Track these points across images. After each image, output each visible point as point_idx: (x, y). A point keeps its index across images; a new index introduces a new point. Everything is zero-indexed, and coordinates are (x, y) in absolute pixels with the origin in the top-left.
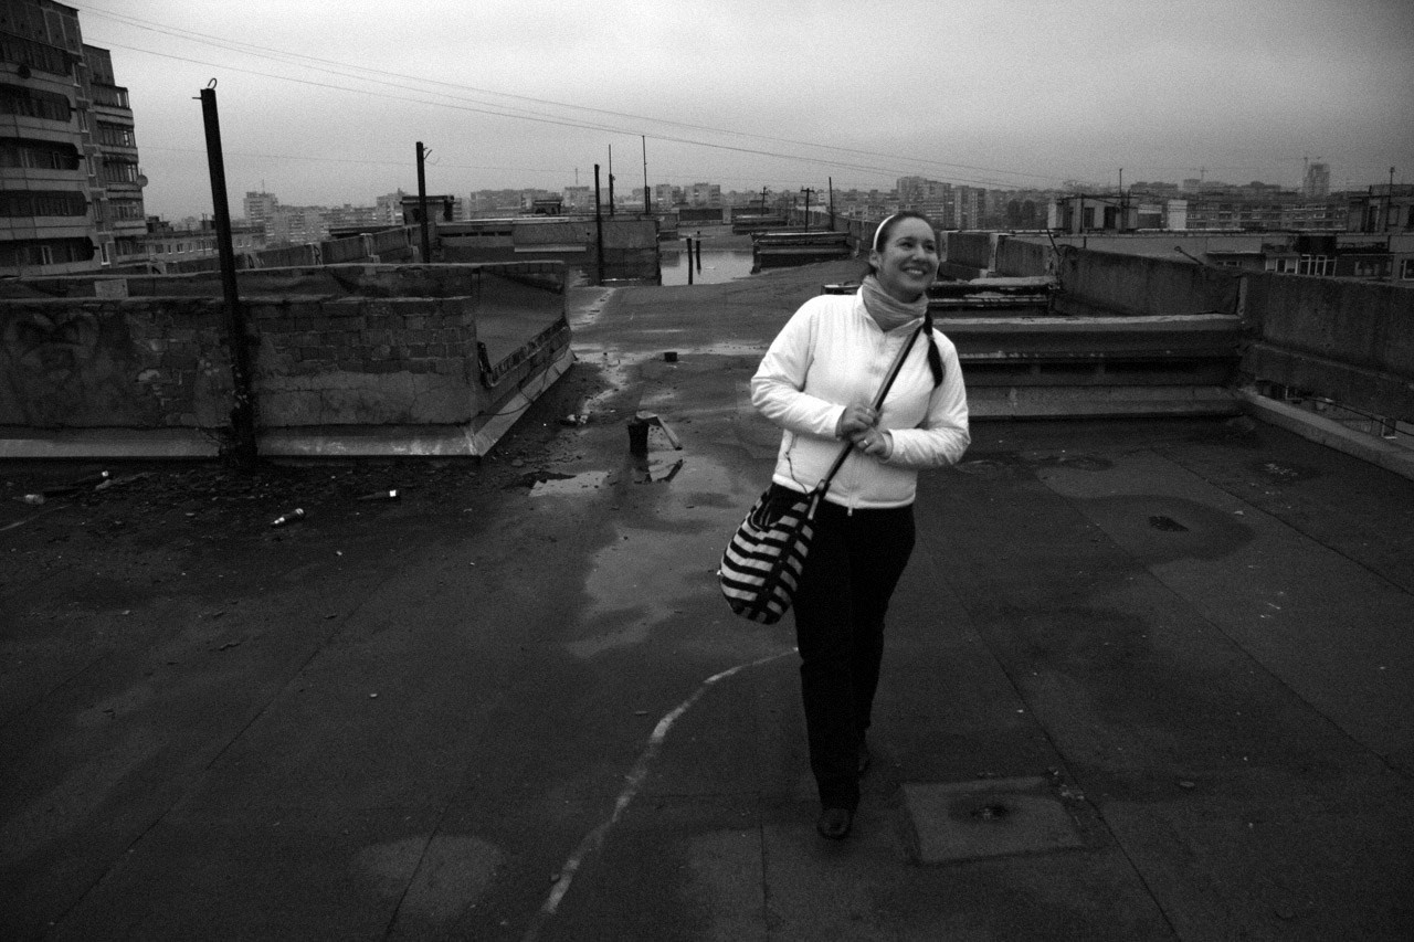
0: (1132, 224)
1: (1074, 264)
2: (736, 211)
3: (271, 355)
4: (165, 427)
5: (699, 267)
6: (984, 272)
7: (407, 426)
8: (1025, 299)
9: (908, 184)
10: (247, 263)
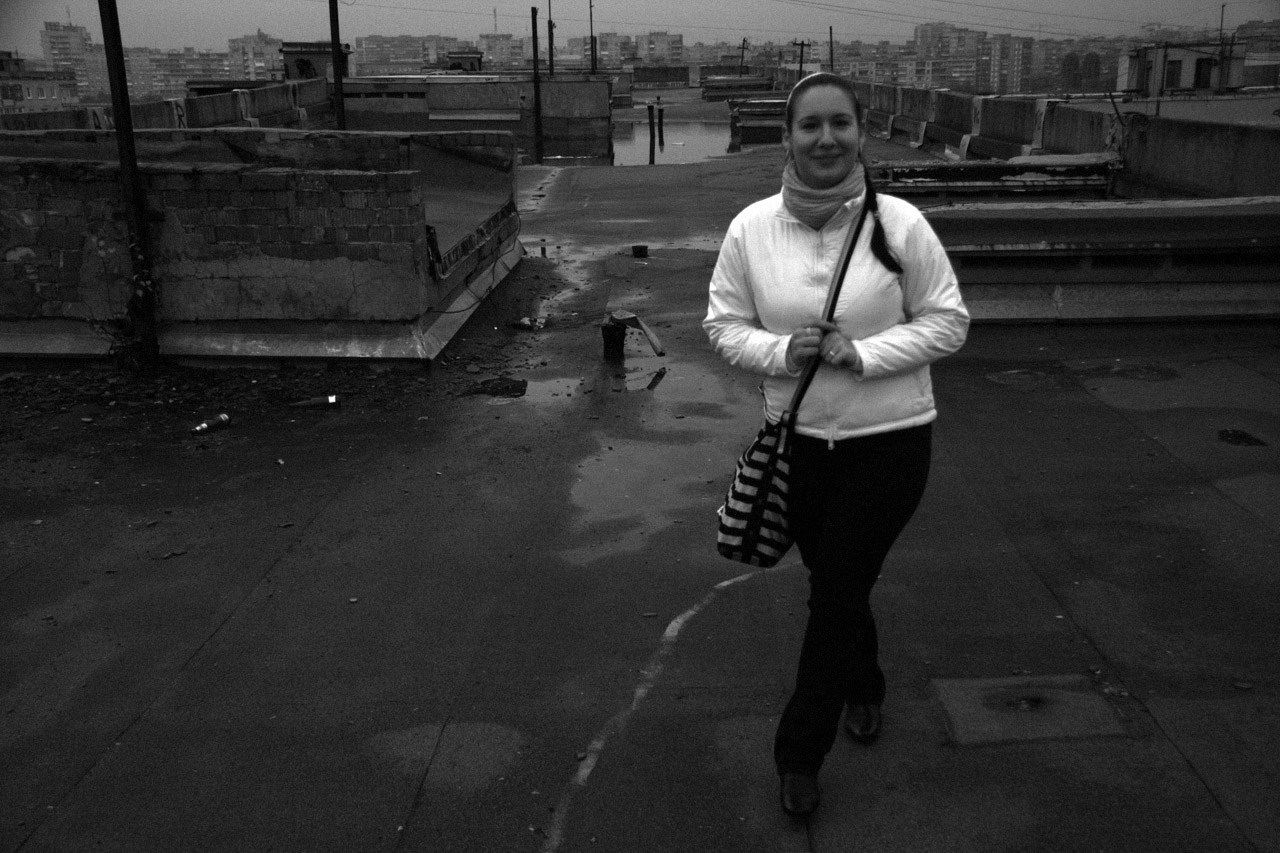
0: (1234, 82)
1: (1143, 137)
2: (706, 70)
3: (178, 234)
4: (42, 317)
5: (661, 143)
6: (1026, 148)
7: (345, 323)
8: (1078, 181)
9: (929, 34)
10: (91, 122)
